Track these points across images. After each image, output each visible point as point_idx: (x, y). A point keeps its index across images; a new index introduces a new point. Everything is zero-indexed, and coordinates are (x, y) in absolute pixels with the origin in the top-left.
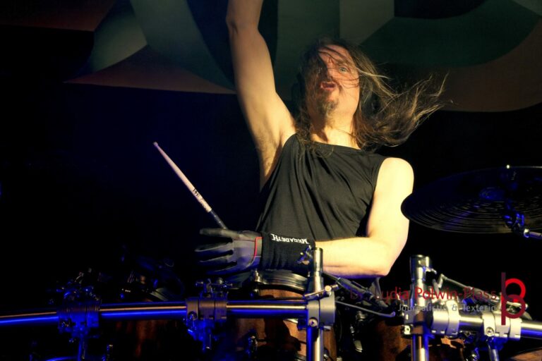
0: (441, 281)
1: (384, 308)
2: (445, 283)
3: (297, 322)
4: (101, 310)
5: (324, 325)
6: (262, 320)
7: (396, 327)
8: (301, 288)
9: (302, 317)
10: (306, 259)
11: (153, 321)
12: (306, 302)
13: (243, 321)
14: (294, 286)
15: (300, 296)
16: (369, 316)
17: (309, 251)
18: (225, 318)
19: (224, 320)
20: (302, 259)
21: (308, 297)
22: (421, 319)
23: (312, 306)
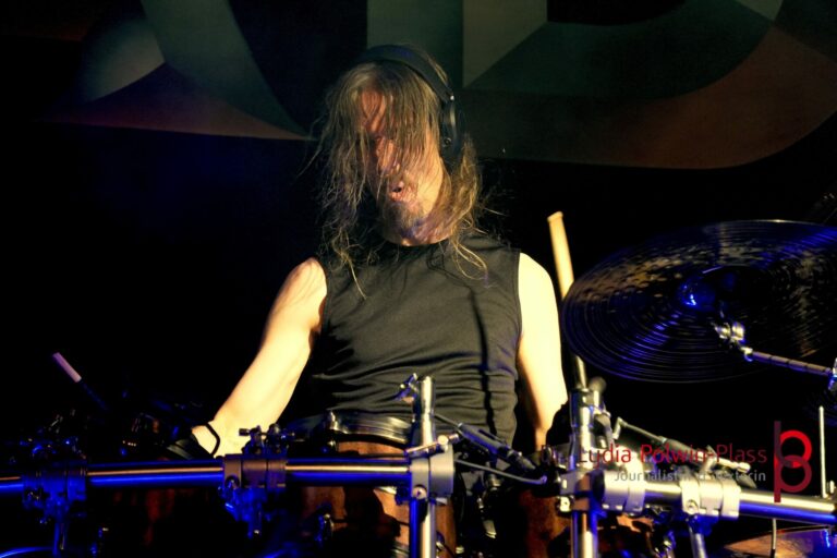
0: (618, 428)
1: (529, 469)
2: (624, 431)
3: (394, 492)
4: (90, 474)
5: (437, 495)
6: (341, 489)
7: (548, 500)
8: (402, 440)
9: (403, 484)
10: (408, 395)
11: (171, 491)
12: (409, 460)
13: (311, 491)
14: (391, 437)
15: (399, 451)
16: (506, 482)
17: (414, 382)
18: (283, 485)
19: (282, 488)
20: (404, 395)
21: (412, 453)
22: (586, 487)
23: (418, 468)
